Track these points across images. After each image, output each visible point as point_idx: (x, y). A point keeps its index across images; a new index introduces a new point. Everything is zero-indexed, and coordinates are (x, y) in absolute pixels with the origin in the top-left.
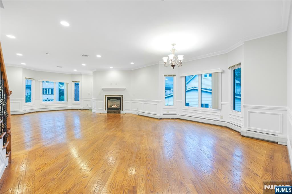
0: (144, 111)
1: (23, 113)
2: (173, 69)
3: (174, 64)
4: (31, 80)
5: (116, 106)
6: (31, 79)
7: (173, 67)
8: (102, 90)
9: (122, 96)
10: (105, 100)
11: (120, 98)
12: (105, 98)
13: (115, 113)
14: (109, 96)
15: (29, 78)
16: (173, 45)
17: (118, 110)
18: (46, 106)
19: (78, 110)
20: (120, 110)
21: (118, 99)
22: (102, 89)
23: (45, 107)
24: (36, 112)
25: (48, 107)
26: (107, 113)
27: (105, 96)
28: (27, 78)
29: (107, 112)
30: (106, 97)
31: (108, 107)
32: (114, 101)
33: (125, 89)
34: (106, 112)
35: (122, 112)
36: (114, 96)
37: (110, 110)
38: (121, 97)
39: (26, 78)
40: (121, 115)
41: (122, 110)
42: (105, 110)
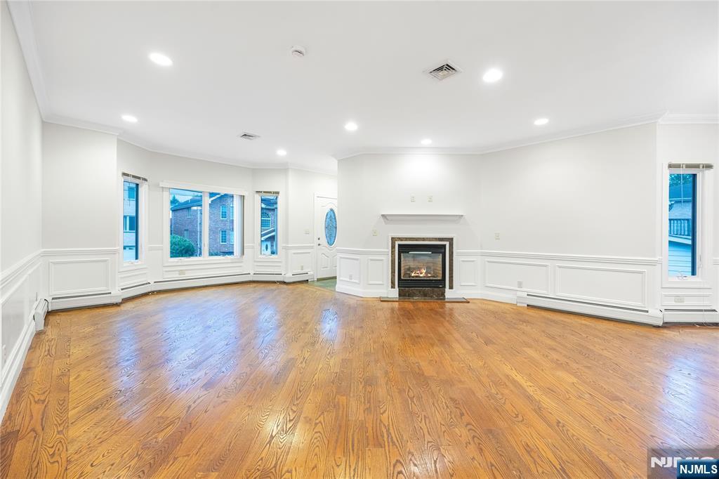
0: (559, 294)
1: (120, 300)
4: (137, 181)
5: (426, 273)
6: (139, 178)
8: (382, 219)
9: (451, 240)
10: (393, 253)
11: (444, 246)
12: (393, 247)
13: (425, 295)
14: (406, 239)
15: (134, 177)
17: (435, 286)
18: (181, 272)
19: (274, 282)
20: (444, 287)
21: (438, 249)
22: (383, 216)
23: (176, 276)
24: (153, 293)
25: (188, 275)
26: (397, 296)
27: (392, 238)
28: (127, 175)
29: (400, 295)
30: (397, 243)
31: (402, 278)
32: (422, 258)
33: (462, 216)
34: (394, 293)
35: (449, 294)
36: (424, 239)
37: (408, 286)
38: (447, 244)
39: (124, 174)
40: (448, 305)
41: (451, 287)
42: (393, 287)
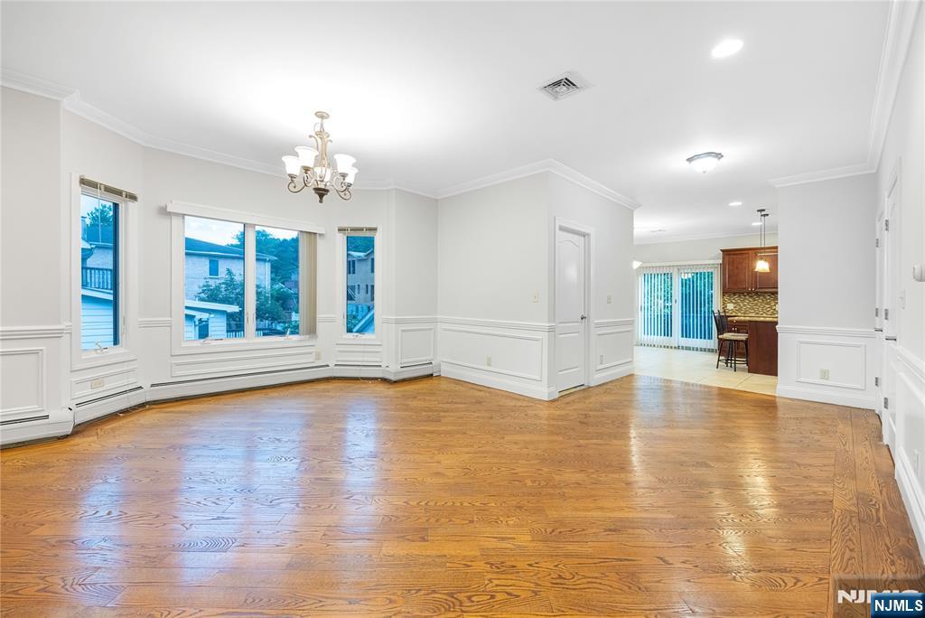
2: (321, 202)
3: (321, 186)
7: (321, 196)
16: (322, 116)
